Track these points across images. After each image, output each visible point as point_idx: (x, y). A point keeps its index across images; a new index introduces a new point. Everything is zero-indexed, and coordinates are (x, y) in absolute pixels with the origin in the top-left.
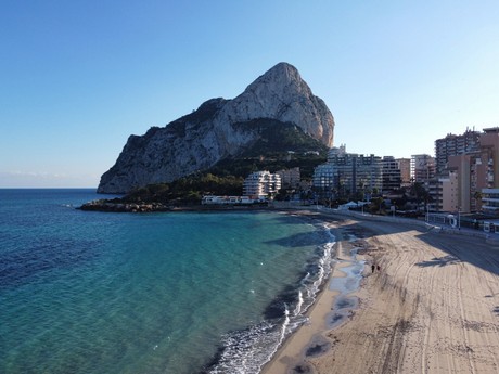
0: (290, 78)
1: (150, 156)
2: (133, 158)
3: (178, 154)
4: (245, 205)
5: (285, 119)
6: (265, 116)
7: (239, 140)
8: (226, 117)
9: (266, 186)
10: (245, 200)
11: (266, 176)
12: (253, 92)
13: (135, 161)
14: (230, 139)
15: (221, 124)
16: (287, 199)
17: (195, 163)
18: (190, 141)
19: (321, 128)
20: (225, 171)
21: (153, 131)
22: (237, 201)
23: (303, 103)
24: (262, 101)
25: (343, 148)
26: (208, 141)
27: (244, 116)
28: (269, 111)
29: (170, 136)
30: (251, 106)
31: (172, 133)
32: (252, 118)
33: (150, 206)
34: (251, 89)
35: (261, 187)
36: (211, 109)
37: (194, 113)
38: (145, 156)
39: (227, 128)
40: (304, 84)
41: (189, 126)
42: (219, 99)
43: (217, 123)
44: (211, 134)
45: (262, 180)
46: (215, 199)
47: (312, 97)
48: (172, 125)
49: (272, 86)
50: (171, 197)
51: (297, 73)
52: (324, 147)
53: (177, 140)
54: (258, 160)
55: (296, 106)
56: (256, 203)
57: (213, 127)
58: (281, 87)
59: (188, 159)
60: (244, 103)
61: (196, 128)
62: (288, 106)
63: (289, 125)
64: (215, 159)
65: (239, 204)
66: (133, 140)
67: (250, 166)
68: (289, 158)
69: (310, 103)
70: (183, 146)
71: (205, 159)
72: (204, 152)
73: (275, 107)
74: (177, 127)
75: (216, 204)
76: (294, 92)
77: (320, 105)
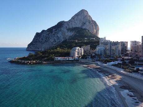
0: (85, 14)
1: (42, 39)
2: (37, 39)
3: (50, 38)
4: (70, 61)
5: (84, 27)
6: (77, 27)
7: (69, 34)
8: (65, 27)
9: (78, 53)
10: (71, 59)
11: (78, 49)
12: (74, 19)
13: (37, 40)
14: (67, 34)
15: (64, 29)
16: (86, 58)
17: (56, 41)
18: (54, 34)
19: (95, 30)
20: (64, 45)
21: (43, 31)
22: (68, 59)
23: (89, 22)
24: (76, 22)
25: (105, 38)
26: (60, 35)
27: (71, 27)
28: (79, 25)
29: (48, 33)
30: (73, 23)
31: (49, 32)
32: (73, 27)
33: (34, 62)
34: (73, 18)
35: (76, 53)
36: (61, 24)
37: (55, 26)
38: (40, 39)
39: (65, 30)
40: (90, 16)
41: (54, 30)
42: (63, 21)
43: (62, 29)
44: (60, 32)
45: (77, 50)
46: (59, 58)
47: (92, 20)
48: (49, 29)
49: (80, 17)
50: (43, 57)
51: (87, 13)
52: (96, 36)
53: (50, 34)
54: (75, 42)
55: (87, 23)
56: (74, 60)
57: (61, 30)
58: (83, 17)
59: (53, 40)
60: (71, 23)
61: (56, 30)
62: (85, 23)
63: (85, 29)
64: (62, 40)
65: (68, 61)
66: (37, 34)
67: (72, 44)
68: (86, 41)
69: (92, 22)
70: (52, 36)
71: (59, 40)
72: (58, 38)
73: (81, 24)
74: (50, 30)
75: (60, 61)
76: (87, 19)
77: (95, 23)
